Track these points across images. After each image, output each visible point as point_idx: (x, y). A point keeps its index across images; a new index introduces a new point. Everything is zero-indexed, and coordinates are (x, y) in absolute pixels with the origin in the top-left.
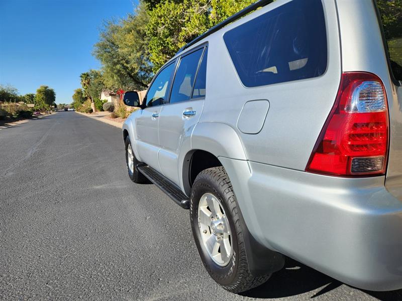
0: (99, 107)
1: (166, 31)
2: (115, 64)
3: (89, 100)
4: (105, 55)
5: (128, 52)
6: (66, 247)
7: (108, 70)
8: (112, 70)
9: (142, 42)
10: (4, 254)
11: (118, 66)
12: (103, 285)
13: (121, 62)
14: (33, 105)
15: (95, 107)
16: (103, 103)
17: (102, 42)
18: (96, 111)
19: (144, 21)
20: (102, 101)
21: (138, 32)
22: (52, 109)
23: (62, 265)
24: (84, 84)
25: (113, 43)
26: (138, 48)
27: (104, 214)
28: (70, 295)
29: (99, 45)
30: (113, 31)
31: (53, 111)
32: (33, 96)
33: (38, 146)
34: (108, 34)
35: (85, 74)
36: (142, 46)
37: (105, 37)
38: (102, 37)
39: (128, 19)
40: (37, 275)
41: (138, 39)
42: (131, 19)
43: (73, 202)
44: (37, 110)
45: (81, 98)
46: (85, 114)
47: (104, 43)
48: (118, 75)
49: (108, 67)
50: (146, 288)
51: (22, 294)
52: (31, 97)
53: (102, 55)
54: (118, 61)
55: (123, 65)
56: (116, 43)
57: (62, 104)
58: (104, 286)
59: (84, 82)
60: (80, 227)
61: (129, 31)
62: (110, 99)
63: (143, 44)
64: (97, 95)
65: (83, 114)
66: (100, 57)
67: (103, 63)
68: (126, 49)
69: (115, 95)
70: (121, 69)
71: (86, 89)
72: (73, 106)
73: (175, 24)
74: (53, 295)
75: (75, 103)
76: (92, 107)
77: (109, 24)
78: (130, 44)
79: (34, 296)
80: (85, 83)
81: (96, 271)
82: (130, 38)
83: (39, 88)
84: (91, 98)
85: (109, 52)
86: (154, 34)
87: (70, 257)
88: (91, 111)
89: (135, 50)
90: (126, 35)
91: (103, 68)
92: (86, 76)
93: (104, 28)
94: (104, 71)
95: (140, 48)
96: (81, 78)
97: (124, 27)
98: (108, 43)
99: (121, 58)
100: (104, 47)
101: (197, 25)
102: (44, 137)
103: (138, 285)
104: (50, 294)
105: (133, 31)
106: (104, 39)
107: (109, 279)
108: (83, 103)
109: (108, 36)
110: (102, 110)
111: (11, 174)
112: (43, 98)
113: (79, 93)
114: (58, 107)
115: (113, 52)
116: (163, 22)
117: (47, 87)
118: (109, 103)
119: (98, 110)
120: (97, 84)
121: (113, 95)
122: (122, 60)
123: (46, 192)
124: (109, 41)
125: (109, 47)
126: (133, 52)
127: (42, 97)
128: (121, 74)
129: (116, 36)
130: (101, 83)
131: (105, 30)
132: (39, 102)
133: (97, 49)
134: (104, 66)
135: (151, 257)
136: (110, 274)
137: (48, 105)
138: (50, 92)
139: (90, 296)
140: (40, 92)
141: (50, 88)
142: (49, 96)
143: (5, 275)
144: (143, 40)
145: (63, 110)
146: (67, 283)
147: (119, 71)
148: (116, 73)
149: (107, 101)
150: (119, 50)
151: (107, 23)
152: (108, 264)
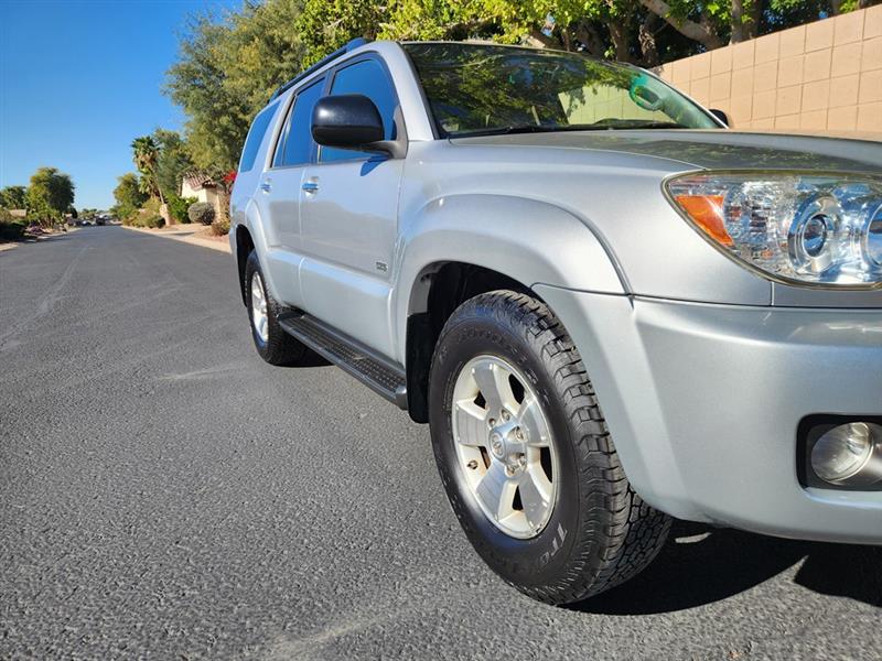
0: (180, 214)
1: (342, 31)
2: (217, 114)
3: (154, 199)
4: (193, 93)
5: (246, 87)
6: (197, 475)
7: (202, 129)
8: (211, 128)
9: (277, 65)
10: (56, 494)
11: (224, 120)
12: (306, 541)
13: (231, 109)
14: (22, 213)
15: (170, 213)
16: (188, 206)
17: (186, 63)
18: (172, 223)
19: (282, 17)
20: (184, 201)
21: (269, 41)
22: (66, 220)
23: (200, 508)
24: (143, 163)
25: (211, 67)
26: (270, 77)
27: (262, 412)
28: (238, 561)
29: (179, 71)
30: (210, 40)
31: (70, 225)
32: (22, 193)
33: (59, 292)
34: (199, 46)
35: (143, 141)
36: (277, 73)
37: (191, 52)
38: (184, 53)
39: (245, 11)
40: (146, 528)
41: (268, 58)
42: (250, 12)
43: (181, 393)
44: (35, 223)
45: (135, 195)
46: (146, 230)
47: (189, 67)
48: (224, 141)
49: (201, 121)
50: (405, 542)
51: (125, 566)
52: (18, 195)
53: (186, 95)
54: (224, 108)
55: (235, 116)
56: (219, 67)
57: (89, 209)
58: (310, 542)
59: (141, 158)
60: (215, 438)
61: (249, 39)
62: (202, 196)
63: (281, 69)
64: (174, 187)
65: (141, 230)
66: (182, 98)
67: (189, 112)
68: (242, 81)
69: (215, 186)
70: (230, 126)
71: (147, 173)
72: (116, 213)
73: (365, 16)
74: (200, 564)
75: (119, 208)
76: (164, 212)
77: (200, 23)
78: (250, 70)
79: (155, 567)
80: (143, 159)
81: (283, 515)
82: (251, 54)
83: (36, 173)
84: (158, 195)
85: (203, 87)
86: (316, 40)
87: (211, 492)
88: (161, 223)
89: (262, 82)
90: (241, 49)
91: (188, 124)
92: (148, 144)
93: (189, 31)
94: (192, 131)
95: (275, 77)
96: (133, 149)
97: (235, 30)
98: (199, 67)
99: (230, 100)
100: (189, 75)
101: (418, 16)
102: (66, 274)
103: (385, 537)
104: (191, 561)
105: (257, 39)
106: (190, 57)
107: (317, 528)
108: (140, 206)
109: (198, 51)
110: (187, 221)
111: (14, 344)
112: (45, 196)
113: (130, 183)
114: (81, 217)
115: (211, 88)
116: (337, 10)
117: (54, 171)
118: (203, 204)
119: (176, 221)
120: (173, 162)
121: (211, 186)
122: (233, 105)
123: (112, 376)
124: (202, 62)
125: (201, 75)
126: (257, 87)
127: (43, 192)
128: (231, 136)
129: (216, 49)
130: (184, 159)
131: (191, 37)
132: (36, 205)
133: (174, 79)
134: (192, 118)
135: (396, 486)
136: (315, 518)
137: (58, 212)
138: (60, 182)
139: (284, 560)
140: (37, 181)
141: (61, 172)
142: (59, 191)
143: (71, 533)
144: (281, 60)
145: (93, 223)
146: (222, 539)
147: (226, 129)
148: (220, 136)
149: (197, 200)
150: (226, 83)
151: (196, 20)
152: (303, 501)
